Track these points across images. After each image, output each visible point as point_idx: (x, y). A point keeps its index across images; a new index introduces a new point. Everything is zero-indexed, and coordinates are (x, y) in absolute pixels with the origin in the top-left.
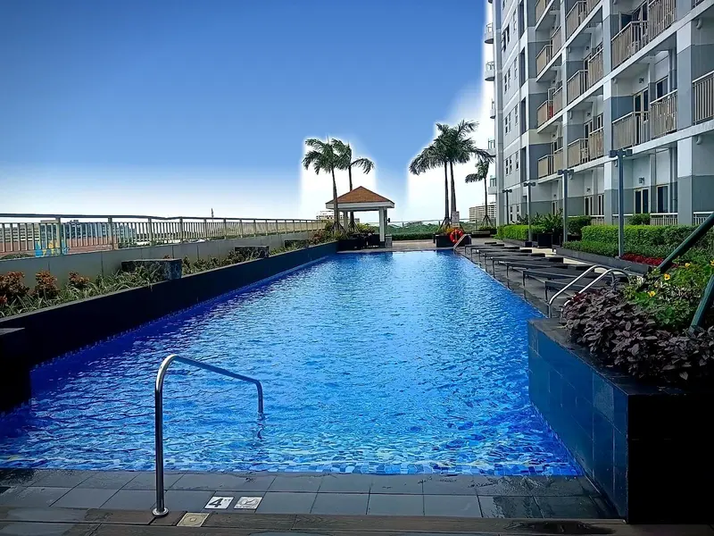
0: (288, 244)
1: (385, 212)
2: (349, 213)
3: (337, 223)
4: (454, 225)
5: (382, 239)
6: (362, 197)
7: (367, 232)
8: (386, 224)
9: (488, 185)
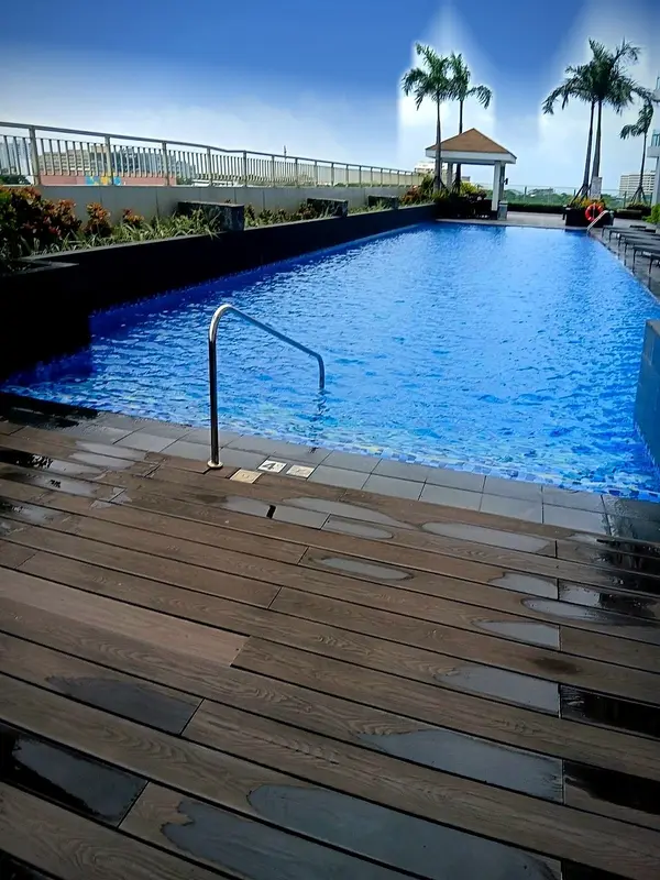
0: (372, 201)
1: (503, 169)
2: (455, 166)
3: (438, 178)
4: (593, 196)
5: (494, 207)
6: (473, 144)
7: (476, 195)
8: (502, 186)
9: (648, 144)
